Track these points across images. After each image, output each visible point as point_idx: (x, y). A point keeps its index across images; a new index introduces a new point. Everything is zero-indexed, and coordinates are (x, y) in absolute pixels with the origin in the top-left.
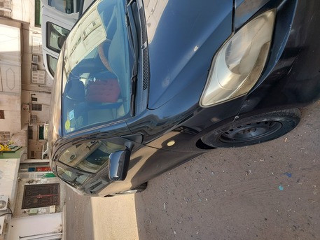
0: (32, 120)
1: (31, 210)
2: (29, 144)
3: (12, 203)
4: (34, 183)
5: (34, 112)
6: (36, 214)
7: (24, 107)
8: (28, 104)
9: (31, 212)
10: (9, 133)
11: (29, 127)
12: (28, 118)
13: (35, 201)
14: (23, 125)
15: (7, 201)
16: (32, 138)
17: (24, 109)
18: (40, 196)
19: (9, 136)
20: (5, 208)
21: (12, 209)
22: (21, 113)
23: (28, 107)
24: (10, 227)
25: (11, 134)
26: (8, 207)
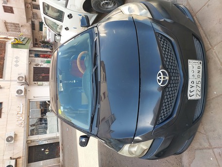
0: (33, 17)
1: (39, 82)
2: (33, 33)
3: (27, 78)
4: (39, 66)
5: (35, 11)
6: (42, 85)
7: (27, 6)
8: (30, 4)
9: (39, 84)
10: (18, 24)
11: (32, 21)
12: (31, 15)
13: (41, 77)
14: (28, 19)
15: (24, 77)
16: (35, 30)
17: (27, 7)
18: (43, 75)
19: (19, 27)
20: (24, 81)
21: (28, 82)
22: (26, 11)
23: (30, 6)
24: (28, 91)
25: (20, 26)
26: (25, 80)
